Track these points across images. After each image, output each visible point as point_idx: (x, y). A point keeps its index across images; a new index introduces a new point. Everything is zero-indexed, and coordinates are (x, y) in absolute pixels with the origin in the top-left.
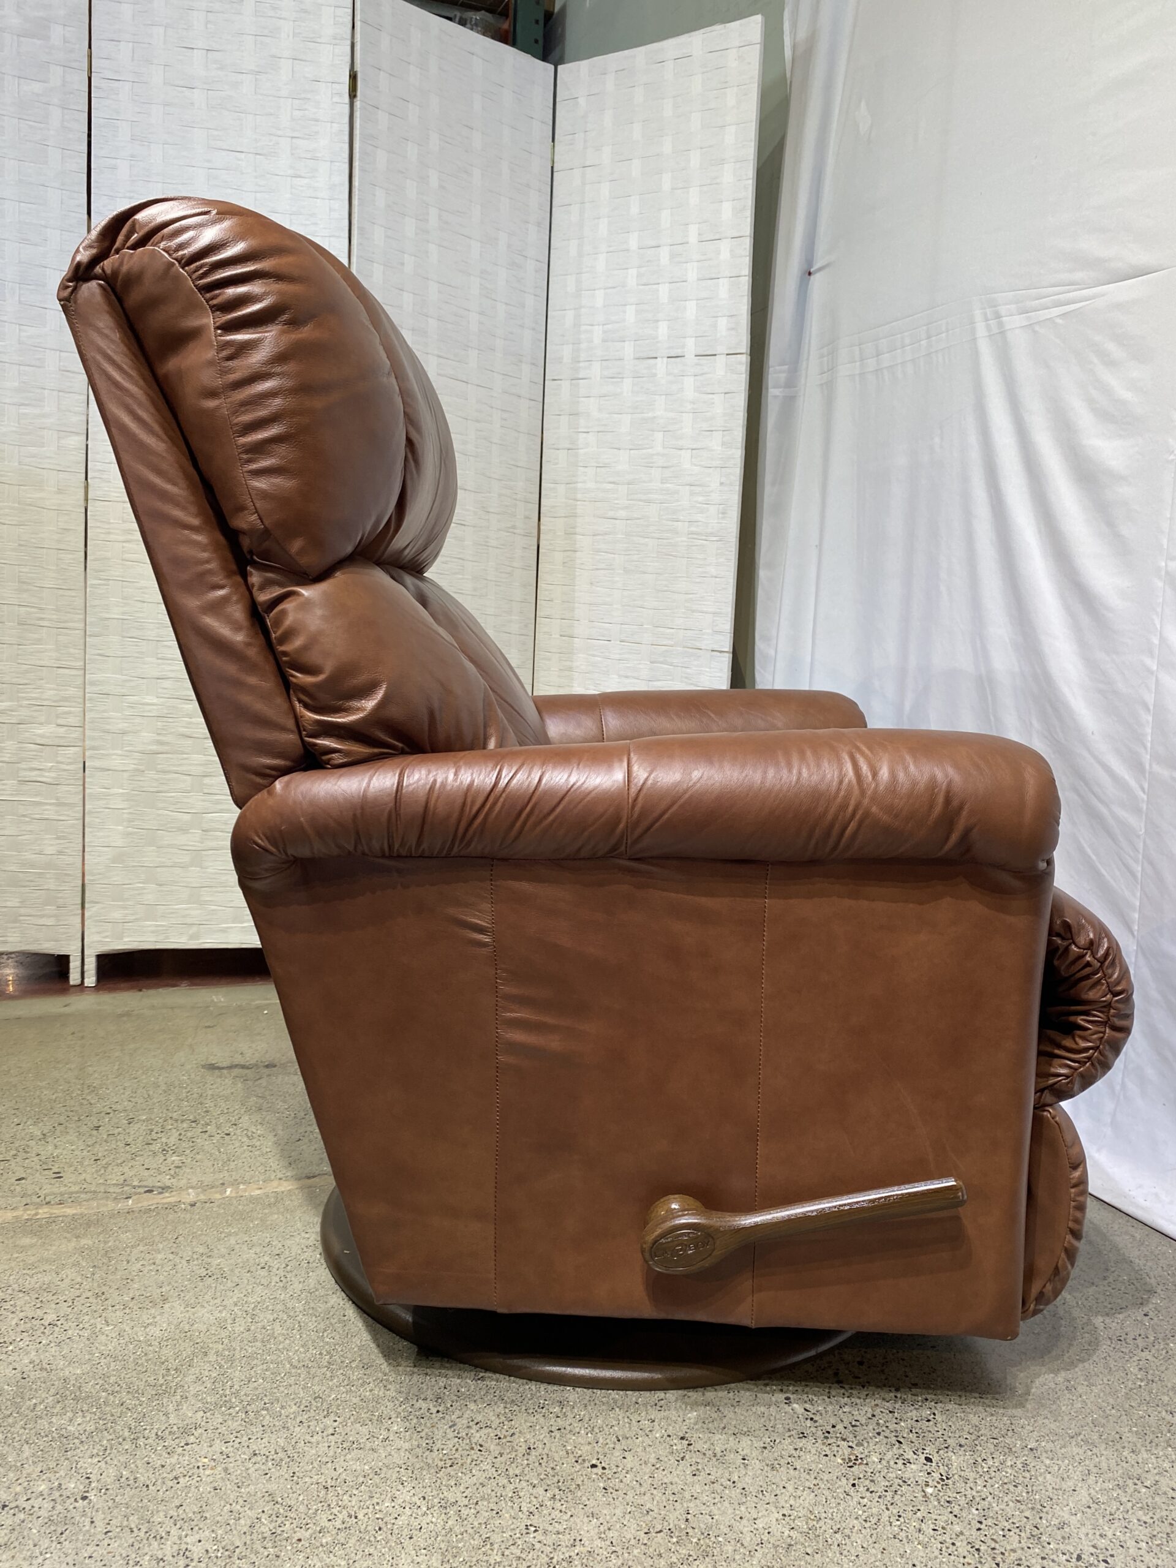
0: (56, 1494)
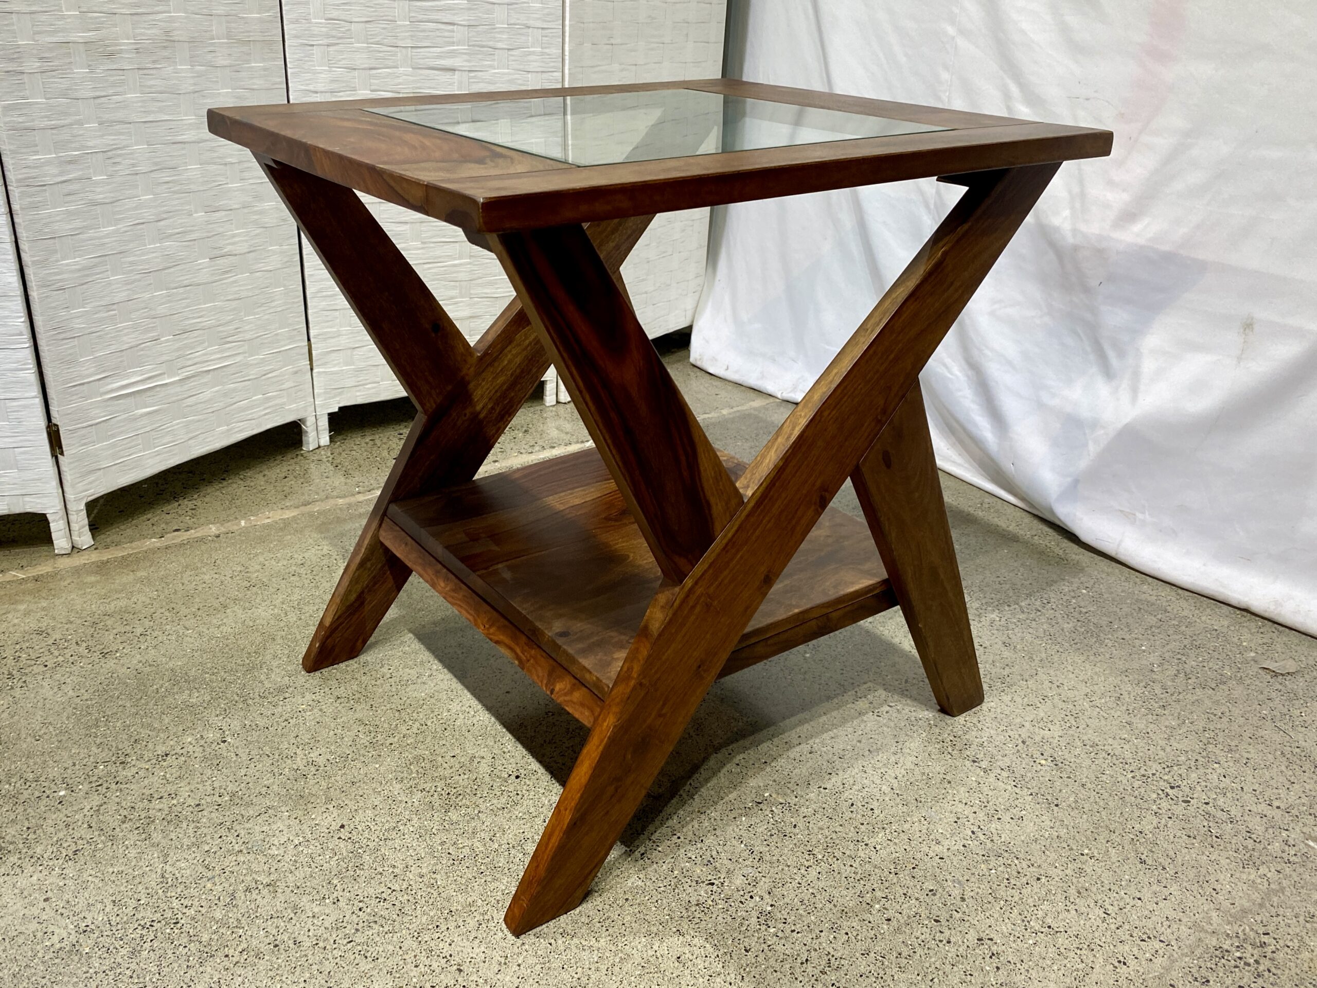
0: (202, 742)
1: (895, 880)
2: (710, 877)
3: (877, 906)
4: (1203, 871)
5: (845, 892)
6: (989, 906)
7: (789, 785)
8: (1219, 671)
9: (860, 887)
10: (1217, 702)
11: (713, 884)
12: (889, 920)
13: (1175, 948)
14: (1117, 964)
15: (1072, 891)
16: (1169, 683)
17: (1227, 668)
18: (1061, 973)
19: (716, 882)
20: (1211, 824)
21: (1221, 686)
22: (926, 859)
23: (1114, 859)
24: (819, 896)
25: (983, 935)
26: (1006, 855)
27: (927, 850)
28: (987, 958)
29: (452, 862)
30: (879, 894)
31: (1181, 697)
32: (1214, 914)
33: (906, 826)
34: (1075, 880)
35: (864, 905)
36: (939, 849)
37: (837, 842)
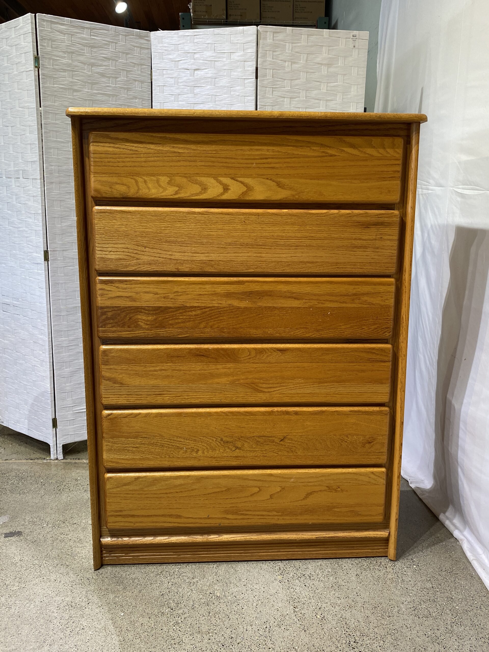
2: (174, 607)
3: (211, 634)
5: (206, 627)
7: (226, 592)
9: (212, 627)
11: (172, 609)
12: (210, 639)
19: (174, 609)
24: (197, 625)
35: (208, 632)
37: (221, 613)
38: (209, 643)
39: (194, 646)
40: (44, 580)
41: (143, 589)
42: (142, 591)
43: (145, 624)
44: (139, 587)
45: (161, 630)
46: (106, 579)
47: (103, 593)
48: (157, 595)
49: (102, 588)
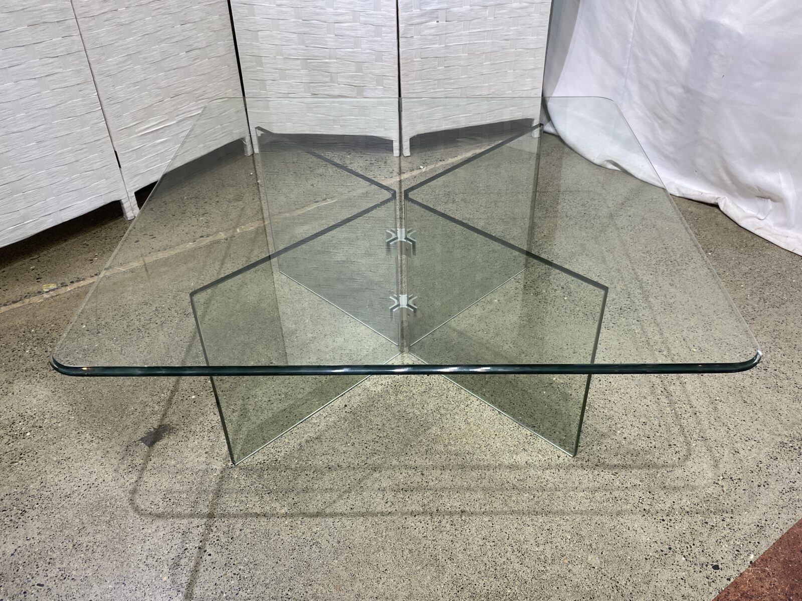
1: (626, 419)
3: (619, 432)
4: (774, 405)
5: (602, 426)
6: (672, 428)
8: (781, 297)
9: (609, 423)
10: (780, 315)
12: (625, 438)
13: (762, 443)
14: (734, 453)
15: (712, 418)
16: (756, 305)
17: (785, 295)
18: (709, 459)
20: (778, 381)
21: (782, 306)
22: (640, 407)
23: (731, 402)
24: (589, 428)
25: (671, 443)
26: (679, 402)
27: (640, 402)
28: (674, 454)
29: (405, 421)
30: (619, 426)
31: (762, 313)
32: (779, 426)
33: (628, 390)
34: (713, 413)
36: (645, 400)
37: (595, 400)
38: (631, 443)
39: (619, 456)
40: (312, 476)
41: (466, 418)
42: (469, 421)
43: (531, 461)
44: (456, 417)
45: (559, 457)
46: (401, 429)
47: (421, 449)
48: (495, 417)
49: (412, 444)
